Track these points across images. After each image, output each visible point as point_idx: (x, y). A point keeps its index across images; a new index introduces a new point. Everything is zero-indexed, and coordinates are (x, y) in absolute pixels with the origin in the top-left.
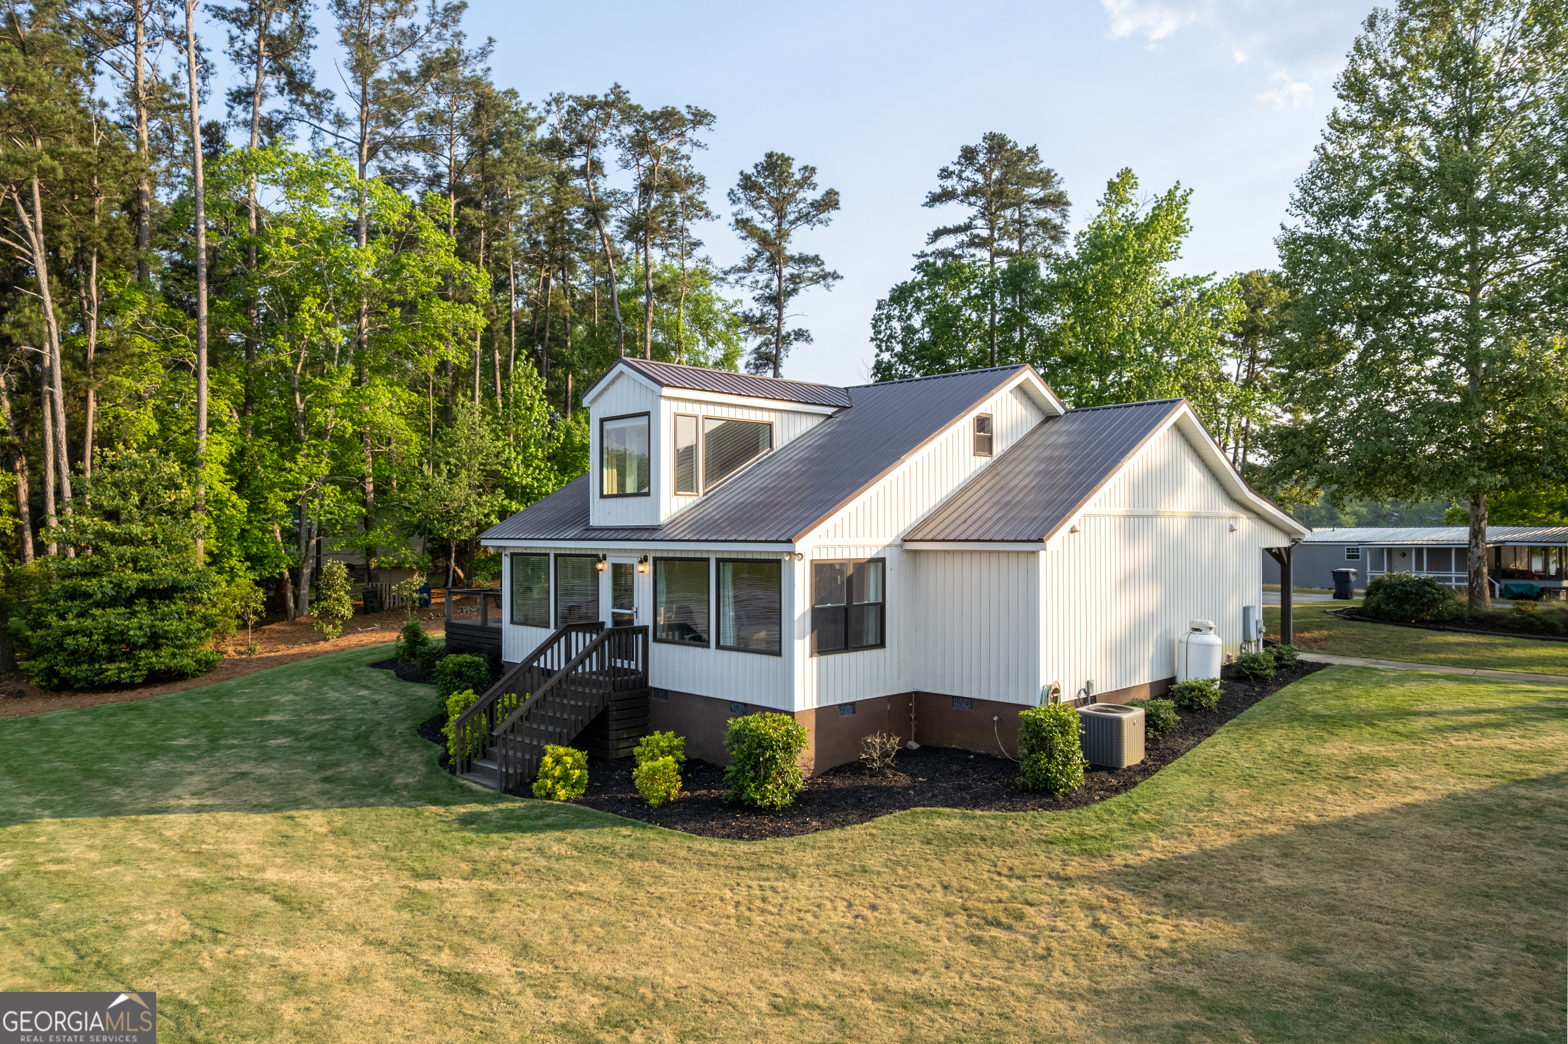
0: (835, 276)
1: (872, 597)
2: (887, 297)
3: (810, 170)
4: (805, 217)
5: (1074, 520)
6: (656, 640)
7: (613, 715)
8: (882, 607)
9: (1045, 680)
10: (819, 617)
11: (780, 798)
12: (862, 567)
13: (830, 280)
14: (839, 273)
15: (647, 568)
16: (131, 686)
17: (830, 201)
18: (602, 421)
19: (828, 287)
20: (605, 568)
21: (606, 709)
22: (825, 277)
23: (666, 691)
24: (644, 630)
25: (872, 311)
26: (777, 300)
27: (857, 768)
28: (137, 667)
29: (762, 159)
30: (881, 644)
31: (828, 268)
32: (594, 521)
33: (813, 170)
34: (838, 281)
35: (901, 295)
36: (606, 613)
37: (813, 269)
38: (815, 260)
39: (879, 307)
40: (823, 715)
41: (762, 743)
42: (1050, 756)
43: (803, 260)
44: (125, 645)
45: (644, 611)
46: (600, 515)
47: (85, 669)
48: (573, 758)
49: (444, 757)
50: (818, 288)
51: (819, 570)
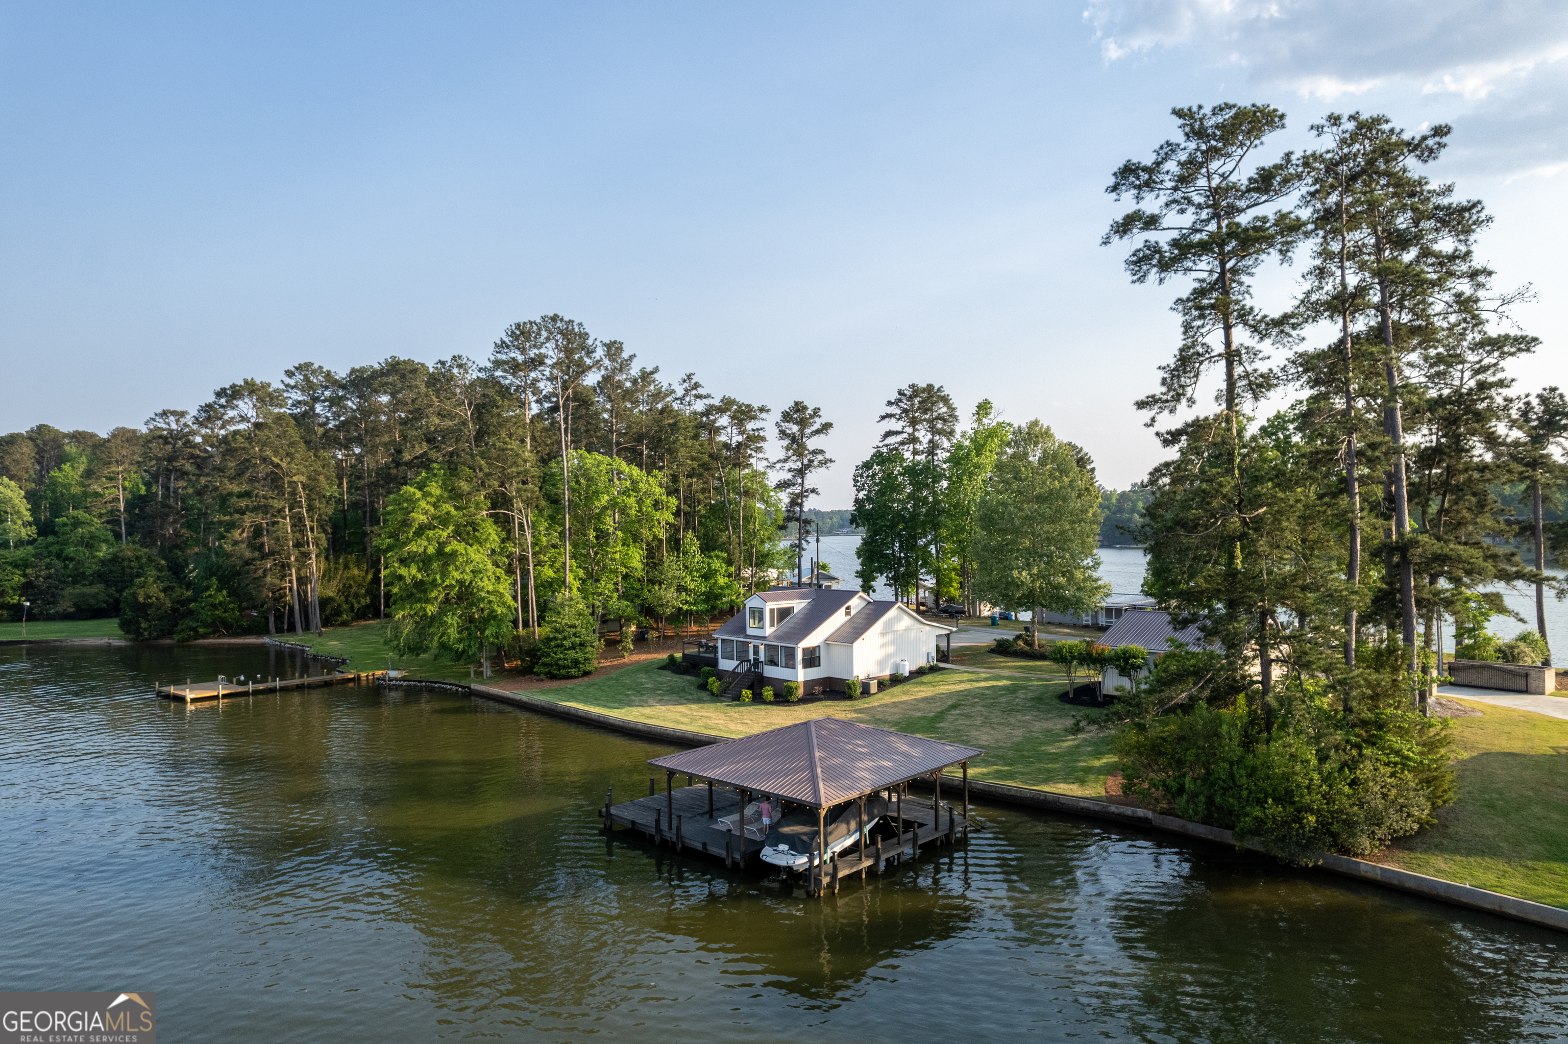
0: (831, 461)
1: (817, 655)
2: (859, 466)
3: (816, 412)
4: (816, 432)
5: (864, 636)
6: (765, 664)
7: (755, 683)
8: (820, 656)
9: (855, 674)
10: (804, 660)
11: (794, 698)
12: (814, 648)
13: (828, 464)
14: (834, 458)
15: (762, 647)
16: (577, 677)
17: (827, 427)
18: (750, 608)
20: (751, 646)
21: (752, 683)
23: (768, 677)
24: (762, 662)
25: (852, 471)
26: (801, 472)
27: (813, 694)
28: (579, 671)
29: (793, 404)
30: (819, 666)
31: (828, 456)
32: (748, 634)
33: (819, 410)
34: (833, 464)
35: (867, 466)
36: (751, 657)
37: (820, 457)
38: (821, 452)
39: (856, 470)
40: (806, 683)
41: (791, 688)
42: (854, 690)
43: (815, 452)
44: (576, 663)
45: (762, 657)
46: (749, 632)
47: (563, 672)
48: (749, 692)
49: (713, 694)
50: (823, 470)
51: (804, 649)
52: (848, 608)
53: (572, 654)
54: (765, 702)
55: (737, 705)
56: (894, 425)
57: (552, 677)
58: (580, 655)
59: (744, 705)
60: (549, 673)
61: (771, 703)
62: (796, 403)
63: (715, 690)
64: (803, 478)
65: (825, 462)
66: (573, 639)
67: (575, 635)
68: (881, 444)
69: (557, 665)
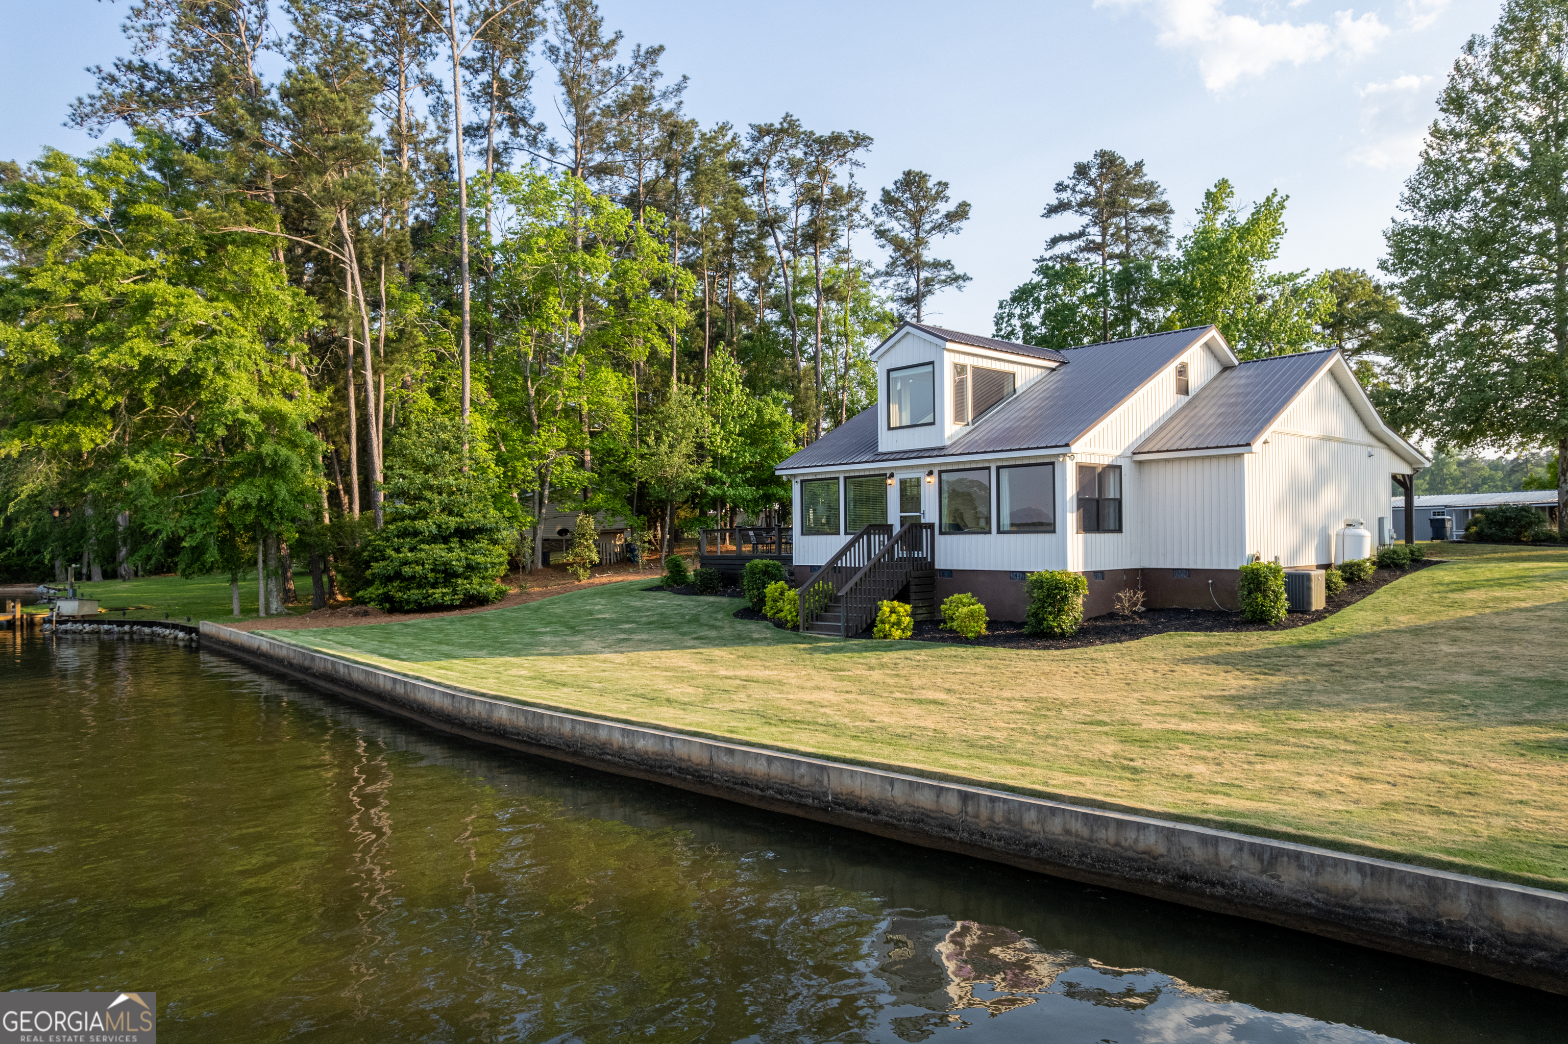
0: (965, 278)
1: (1111, 494)
2: (1008, 297)
3: (944, 185)
4: (938, 227)
5: (1268, 433)
6: (941, 533)
7: (913, 588)
8: (1120, 502)
9: (1250, 550)
10: (1082, 503)
12: (1109, 470)
13: (961, 282)
14: (969, 275)
15: (933, 480)
16: (451, 608)
17: (961, 212)
18: (889, 371)
19: (959, 288)
20: (893, 482)
21: (908, 583)
22: (957, 278)
23: (951, 571)
24: (931, 526)
25: (995, 310)
26: (915, 300)
27: (1112, 616)
28: (455, 593)
29: (900, 176)
30: (1119, 530)
31: (959, 271)
32: (881, 449)
33: (946, 185)
34: (968, 283)
35: (1023, 295)
36: (894, 516)
37: (944, 273)
38: (947, 265)
39: (1001, 307)
40: (1090, 576)
42: (1265, 596)
43: (937, 265)
44: (447, 575)
45: (930, 512)
46: (887, 442)
47: (415, 594)
48: (904, 609)
49: (780, 624)
50: (951, 289)
51: (1084, 470)
52: (1182, 371)
53: (439, 551)
54: (958, 639)
55: (867, 649)
56: (1071, 222)
57: (394, 607)
58: (455, 556)
59: (889, 648)
60: (387, 598)
61: (979, 641)
62: (908, 174)
63: (787, 611)
64: (918, 306)
65: (955, 279)
66: (444, 517)
67: (448, 510)
68: (1047, 255)
69: (398, 575)
